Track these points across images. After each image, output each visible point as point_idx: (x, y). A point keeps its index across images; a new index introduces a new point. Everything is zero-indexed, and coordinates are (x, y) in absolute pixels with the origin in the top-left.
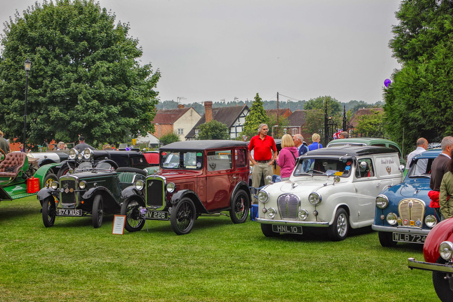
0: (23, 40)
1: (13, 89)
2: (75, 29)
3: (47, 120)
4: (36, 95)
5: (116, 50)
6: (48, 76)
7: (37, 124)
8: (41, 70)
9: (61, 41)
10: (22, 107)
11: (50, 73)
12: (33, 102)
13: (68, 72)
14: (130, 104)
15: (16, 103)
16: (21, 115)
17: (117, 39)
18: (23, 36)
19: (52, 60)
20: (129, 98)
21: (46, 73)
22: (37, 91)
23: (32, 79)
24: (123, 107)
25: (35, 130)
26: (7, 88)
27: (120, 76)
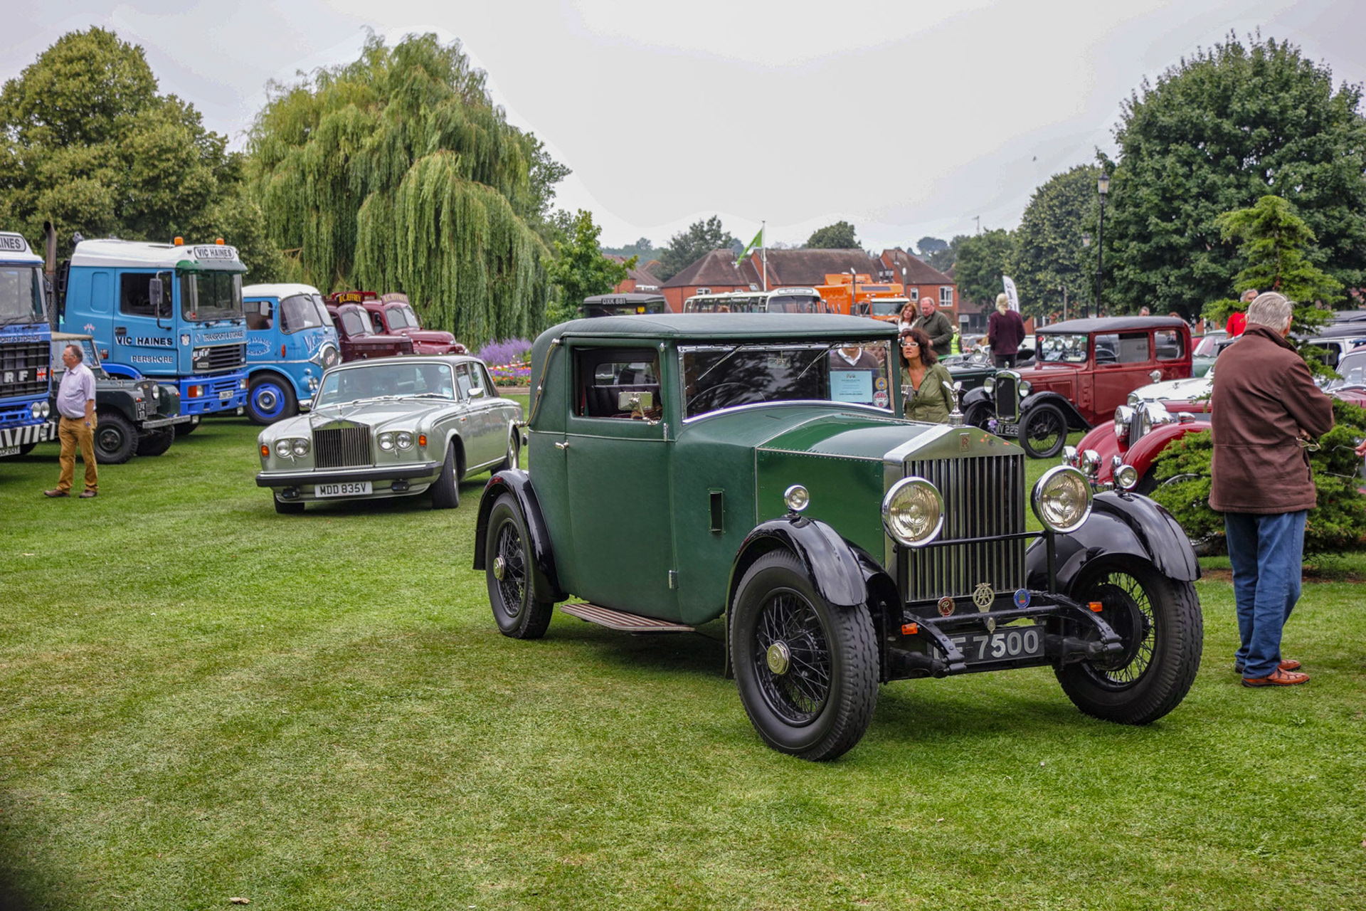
0: (1150, 132)
1: (1129, 223)
2: (1243, 105)
3: (1187, 279)
4: (1168, 232)
5: (1329, 140)
6: (1191, 197)
7: (1170, 287)
8: (1179, 186)
9: (1217, 129)
10: (1145, 255)
11: (1195, 191)
12: (1163, 245)
13: (1229, 187)
14: (1354, 243)
15: (1134, 247)
16: (1143, 270)
17: (1332, 118)
18: (1149, 124)
19: (1200, 167)
20: (1350, 231)
21: (1188, 190)
22: (1169, 226)
23: (1163, 204)
24: (1338, 250)
25: (1166, 296)
26: (1118, 223)
27: (1334, 189)
